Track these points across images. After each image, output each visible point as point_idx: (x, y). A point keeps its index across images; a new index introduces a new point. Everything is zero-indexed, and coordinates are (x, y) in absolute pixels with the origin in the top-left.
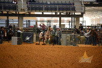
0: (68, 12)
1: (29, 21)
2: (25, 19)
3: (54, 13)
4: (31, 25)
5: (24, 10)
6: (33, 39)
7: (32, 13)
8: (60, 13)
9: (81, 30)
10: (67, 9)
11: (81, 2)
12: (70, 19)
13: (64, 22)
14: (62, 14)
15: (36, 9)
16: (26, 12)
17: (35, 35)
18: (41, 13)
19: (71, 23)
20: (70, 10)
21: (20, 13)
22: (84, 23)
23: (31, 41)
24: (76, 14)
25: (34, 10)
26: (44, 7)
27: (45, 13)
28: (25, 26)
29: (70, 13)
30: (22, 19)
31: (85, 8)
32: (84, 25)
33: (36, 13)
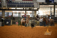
0: (30, 8)
1: (8, 13)
2: (6, 12)
3: (22, 9)
4: (9, 15)
5: (5, 7)
6: (10, 23)
7: (10, 8)
8: (26, 9)
9: (37, 18)
10: (29, 6)
11: (37, 2)
12: (31, 12)
13: (28, 13)
14: (27, 9)
15: (12, 6)
16: (6, 8)
17: (12, 21)
18: (15, 9)
19: (32, 14)
20: (31, 7)
21: (3, 8)
22: (39, 14)
23: (9, 24)
24: (34, 9)
25: (11, 7)
26: (17, 5)
27: (17, 9)
28: (6, 16)
29: (31, 9)
30: (5, 12)
31: (39, 6)
32: (39, 15)
33: (12, 8)
